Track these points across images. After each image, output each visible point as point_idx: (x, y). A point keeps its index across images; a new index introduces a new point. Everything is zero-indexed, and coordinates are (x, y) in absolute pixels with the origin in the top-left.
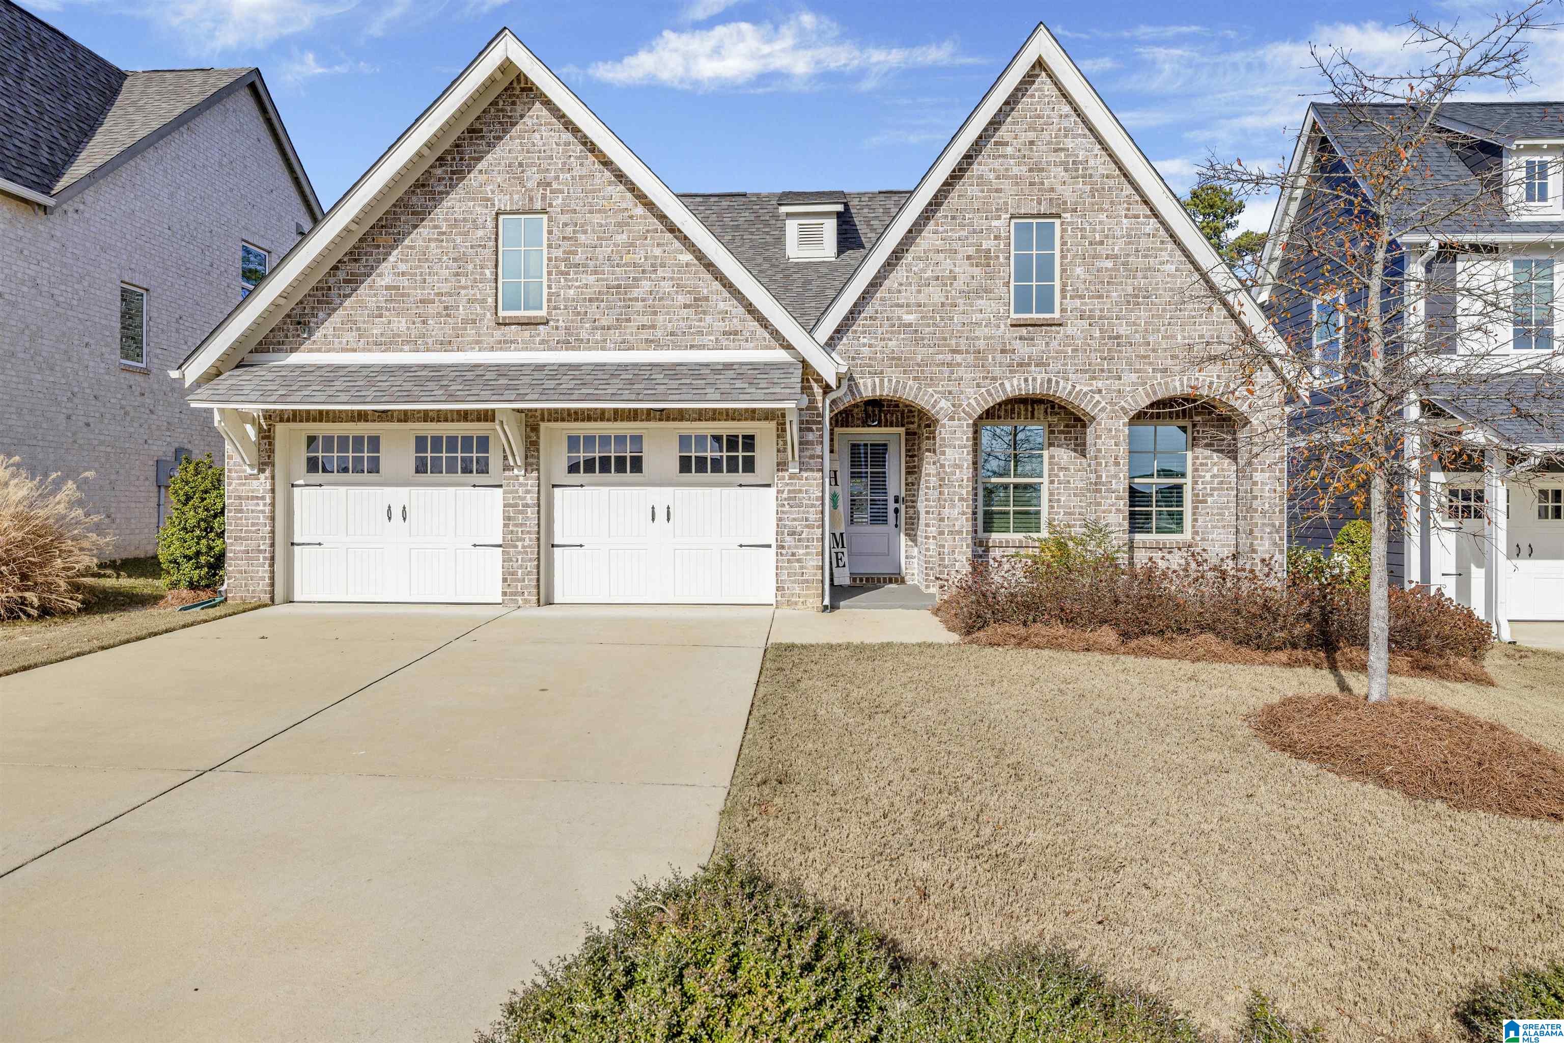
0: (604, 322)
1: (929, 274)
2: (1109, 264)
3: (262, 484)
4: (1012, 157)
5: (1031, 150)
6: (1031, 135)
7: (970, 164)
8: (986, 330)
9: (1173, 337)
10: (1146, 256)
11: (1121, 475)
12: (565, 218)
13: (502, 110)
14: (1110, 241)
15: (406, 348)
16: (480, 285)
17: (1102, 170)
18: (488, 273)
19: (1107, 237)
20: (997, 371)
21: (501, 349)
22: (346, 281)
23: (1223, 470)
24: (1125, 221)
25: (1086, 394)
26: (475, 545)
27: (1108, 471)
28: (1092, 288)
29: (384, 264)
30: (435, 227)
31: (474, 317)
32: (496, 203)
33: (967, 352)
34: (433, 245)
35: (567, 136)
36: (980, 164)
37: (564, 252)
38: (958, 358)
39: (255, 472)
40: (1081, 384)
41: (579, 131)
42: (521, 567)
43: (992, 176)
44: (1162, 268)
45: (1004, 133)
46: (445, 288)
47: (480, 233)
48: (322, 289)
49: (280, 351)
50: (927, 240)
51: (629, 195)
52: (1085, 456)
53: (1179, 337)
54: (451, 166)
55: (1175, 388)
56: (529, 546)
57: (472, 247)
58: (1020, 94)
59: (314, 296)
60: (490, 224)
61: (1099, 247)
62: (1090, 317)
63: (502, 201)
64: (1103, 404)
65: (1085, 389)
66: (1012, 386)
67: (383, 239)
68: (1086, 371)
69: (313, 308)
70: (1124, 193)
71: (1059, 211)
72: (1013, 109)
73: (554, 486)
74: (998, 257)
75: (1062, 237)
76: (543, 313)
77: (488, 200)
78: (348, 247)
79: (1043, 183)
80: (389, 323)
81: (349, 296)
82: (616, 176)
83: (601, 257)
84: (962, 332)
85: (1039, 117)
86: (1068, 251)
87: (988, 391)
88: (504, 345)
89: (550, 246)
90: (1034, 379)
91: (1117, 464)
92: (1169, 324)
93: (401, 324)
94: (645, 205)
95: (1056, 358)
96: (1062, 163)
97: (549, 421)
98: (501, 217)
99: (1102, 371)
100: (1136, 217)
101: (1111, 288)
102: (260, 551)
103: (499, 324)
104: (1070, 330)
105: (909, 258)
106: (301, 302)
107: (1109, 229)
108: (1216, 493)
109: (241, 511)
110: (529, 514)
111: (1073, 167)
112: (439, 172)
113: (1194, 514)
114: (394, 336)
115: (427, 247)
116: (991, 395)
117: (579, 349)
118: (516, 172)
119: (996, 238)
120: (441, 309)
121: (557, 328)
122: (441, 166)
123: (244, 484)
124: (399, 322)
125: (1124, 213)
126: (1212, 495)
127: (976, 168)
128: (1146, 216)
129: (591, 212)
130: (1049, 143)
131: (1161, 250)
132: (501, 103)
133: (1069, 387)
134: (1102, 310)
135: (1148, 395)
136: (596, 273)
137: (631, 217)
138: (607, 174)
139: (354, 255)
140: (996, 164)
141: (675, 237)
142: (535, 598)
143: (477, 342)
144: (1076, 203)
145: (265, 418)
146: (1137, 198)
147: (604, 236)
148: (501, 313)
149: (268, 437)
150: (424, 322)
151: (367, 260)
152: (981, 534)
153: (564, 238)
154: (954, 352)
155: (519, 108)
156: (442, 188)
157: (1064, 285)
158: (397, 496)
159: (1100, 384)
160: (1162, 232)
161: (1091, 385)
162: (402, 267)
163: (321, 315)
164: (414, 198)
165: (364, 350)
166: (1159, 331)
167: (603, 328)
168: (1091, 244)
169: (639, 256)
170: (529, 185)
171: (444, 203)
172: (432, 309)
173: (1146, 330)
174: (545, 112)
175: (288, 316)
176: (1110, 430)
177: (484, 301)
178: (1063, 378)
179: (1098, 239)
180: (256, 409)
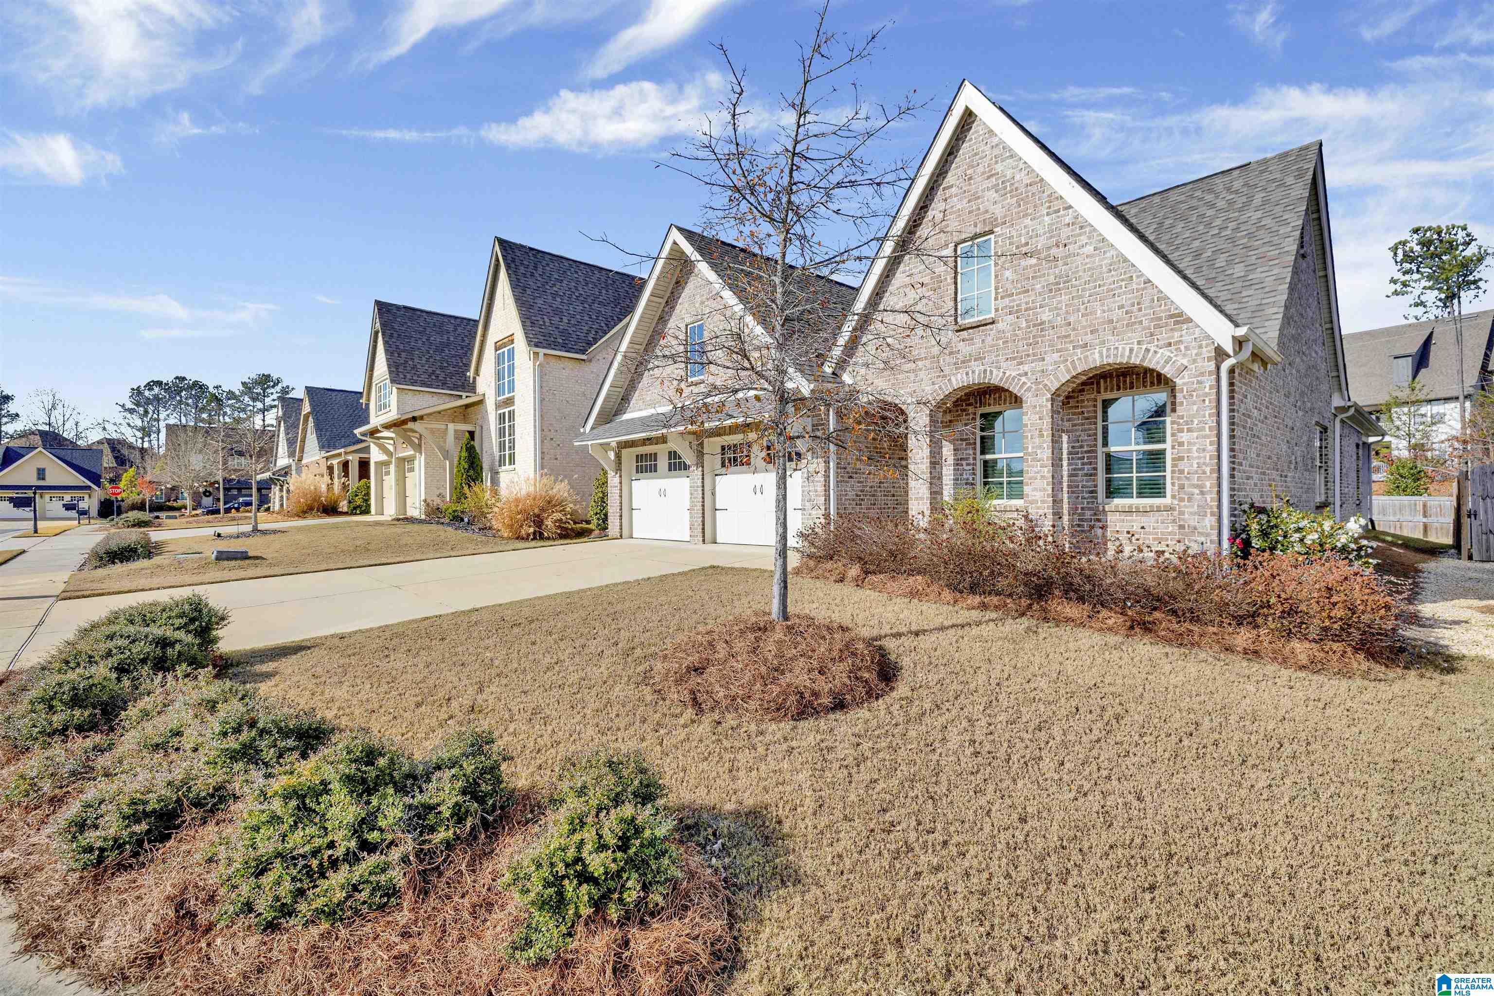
0: (726, 377)
2: (1033, 261)
3: (617, 478)
4: (956, 196)
5: (970, 184)
6: (970, 172)
7: (926, 212)
8: (938, 339)
9: (1094, 313)
10: (1066, 244)
14: (1034, 240)
16: (682, 366)
19: (1031, 237)
20: (947, 370)
24: (1046, 218)
25: (1013, 379)
27: (1034, 443)
28: (1019, 285)
33: (926, 358)
34: (665, 349)
36: (933, 210)
38: (920, 364)
40: (1010, 370)
43: (941, 216)
44: (1081, 251)
45: (950, 178)
49: (620, 414)
53: (1099, 312)
55: (1095, 360)
57: (678, 346)
62: (1016, 312)
64: (1029, 384)
65: (1014, 374)
66: (957, 380)
68: (1014, 359)
70: (1046, 194)
71: (992, 227)
72: (955, 157)
74: (946, 279)
75: (995, 249)
76: (704, 377)
79: (979, 209)
85: (976, 155)
86: (999, 259)
87: (940, 387)
88: (689, 397)
90: (973, 372)
91: (1042, 436)
92: (1089, 302)
95: (993, 351)
96: (994, 187)
99: (1028, 355)
100: (1057, 212)
101: (1035, 281)
104: (1000, 326)
105: (887, 296)
107: (1033, 230)
111: (1003, 186)
116: (942, 389)
119: (945, 264)
120: (668, 382)
121: (708, 384)
123: (613, 479)
125: (1046, 211)
127: (931, 214)
128: (1065, 209)
130: (983, 173)
131: (1080, 235)
134: (1027, 303)
135: (1068, 371)
136: (722, 348)
140: (944, 205)
144: (1005, 216)
148: (689, 380)
149: (619, 456)
157: (996, 289)
159: (1026, 368)
161: (1019, 369)
162: (656, 363)
166: (1078, 310)
168: (1017, 248)
173: (1067, 312)
176: (1035, 407)
177: (682, 375)
178: (996, 367)
179: (1023, 241)
180: (613, 441)
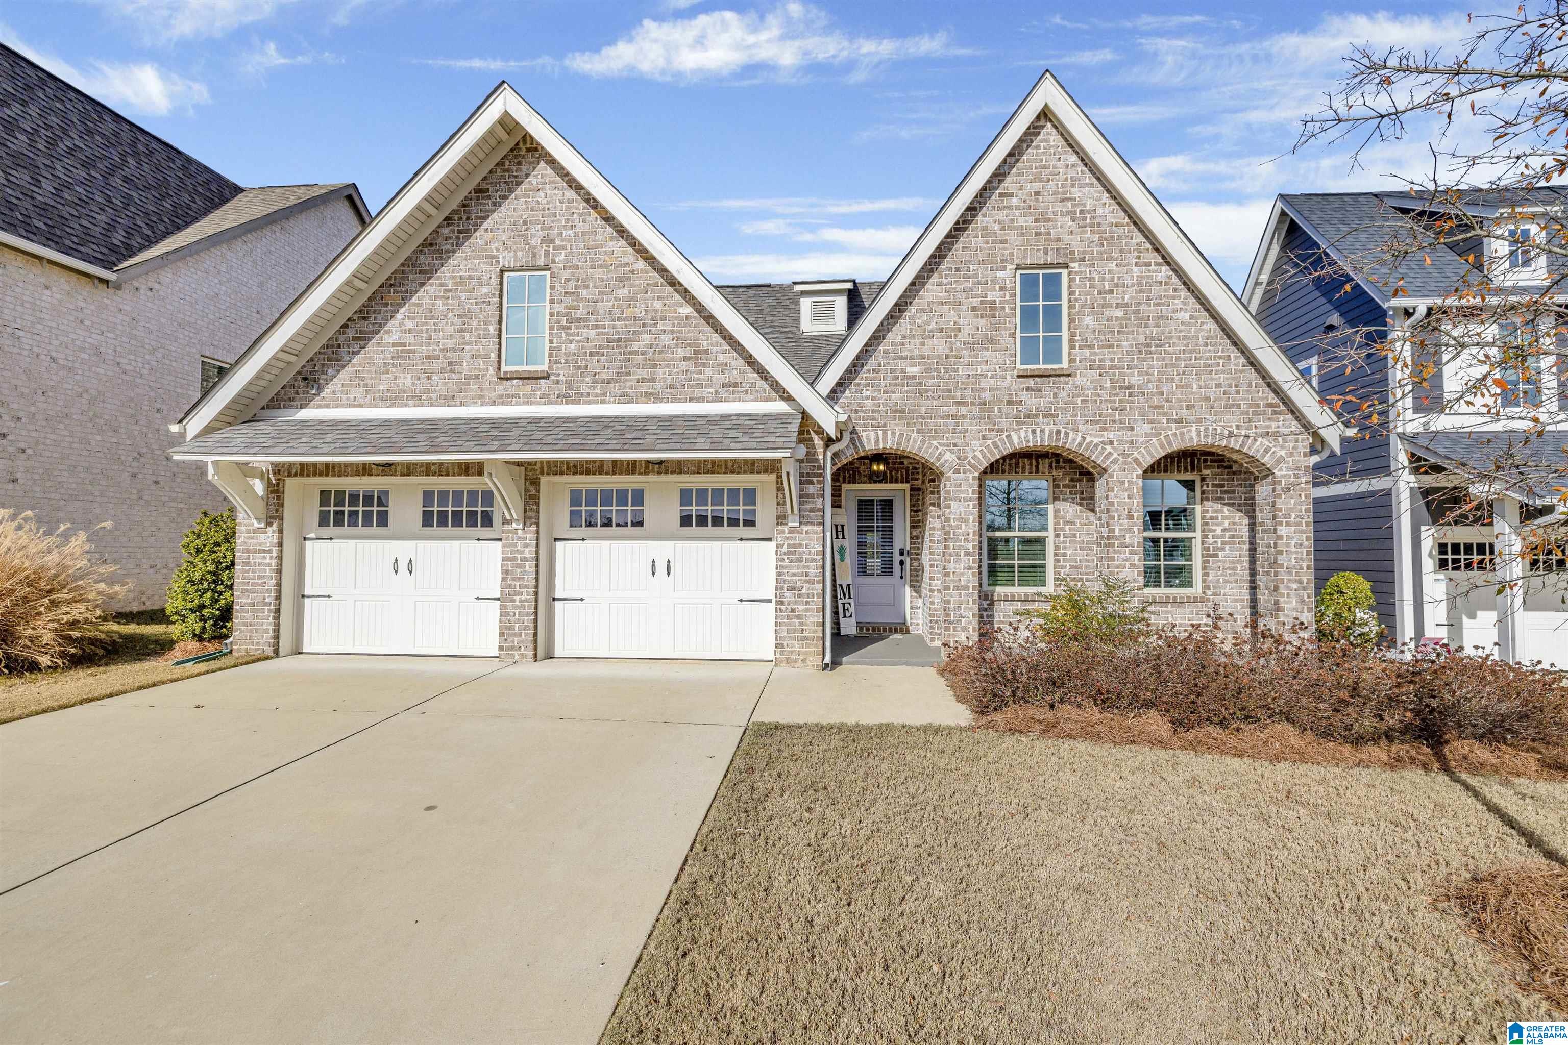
0: (604, 376)
1: (933, 326)
2: (1119, 313)
3: (269, 537)
4: (1018, 208)
5: (1037, 200)
6: (1037, 186)
7: (975, 216)
8: (992, 381)
9: (1189, 386)
10: (1158, 304)
11: (1135, 529)
12: (567, 274)
13: (508, 170)
14: (1120, 290)
15: (411, 403)
16: (484, 341)
17: (1110, 219)
18: (492, 329)
19: (1117, 286)
20: (1004, 423)
21: (503, 403)
22: (355, 339)
23: (1234, 524)
24: (1135, 269)
25: (1096, 446)
26: (478, 599)
27: (1121, 525)
28: (1102, 337)
29: (392, 322)
30: (442, 285)
31: (477, 372)
32: (501, 260)
33: (973, 404)
34: (439, 302)
35: (571, 194)
36: (984, 216)
37: (567, 307)
38: (964, 410)
39: (262, 525)
40: (1091, 435)
41: (582, 188)
42: (518, 621)
43: (997, 227)
44: (1175, 316)
45: (1009, 184)
46: (450, 343)
47: (485, 290)
48: (333, 346)
49: (291, 407)
50: (931, 291)
51: (630, 250)
52: (1093, 511)
53: (1195, 387)
54: (458, 225)
55: (1192, 438)
56: (526, 601)
57: (477, 304)
58: (1025, 146)
59: (324, 353)
60: (495, 281)
61: (1108, 297)
62: (1099, 367)
63: (506, 259)
64: (1115, 455)
65: (1096, 440)
66: (1020, 438)
67: (392, 297)
68: (1097, 422)
69: (323, 365)
70: (1134, 241)
71: (1068, 261)
72: (1017, 161)
73: (556, 540)
74: (1003, 308)
75: (1070, 287)
76: (545, 367)
77: (493, 257)
78: (357, 306)
79: (1049, 233)
80: (396, 378)
81: (358, 353)
82: (618, 232)
83: (602, 311)
84: (968, 384)
85: (1045, 167)
86: (1076, 300)
87: (994, 443)
88: (506, 399)
89: (552, 302)
90: (1042, 431)
91: (1131, 517)
92: (1184, 373)
93: (406, 380)
94: (645, 259)
95: (1065, 409)
96: (1068, 213)
97: (548, 474)
98: (506, 275)
99: (1114, 422)
100: (1148, 265)
101: (1121, 337)
102: (265, 604)
103: (501, 379)
104: (1079, 380)
105: (912, 310)
106: (312, 360)
107: (1119, 278)
108: (1227, 547)
109: (248, 564)
110: (527, 568)
111: (1081, 216)
112: (446, 231)
113: (1204, 568)
114: (401, 391)
115: (433, 305)
116: (997, 447)
117: (579, 402)
118: (521, 229)
119: (1001, 289)
120: (445, 365)
121: (558, 382)
122: (448, 225)
123: (252, 538)
124: (405, 378)
125: (1134, 261)
126: (1223, 549)
127: (981, 220)
128: (1157, 264)
129: (593, 267)
130: (1055, 193)
131: (1174, 298)
132: (507, 163)
133: (1079, 439)
134: (1112, 360)
135: (1162, 446)
136: (596, 327)
137: (632, 272)
138: (609, 230)
139: (363, 313)
140: (1001, 215)
141: (676, 290)
142: (531, 653)
143: (481, 397)
144: (1084, 252)
145: (274, 473)
146: (1148, 246)
147: (605, 290)
148: (504, 368)
149: (277, 491)
150: (429, 378)
151: (375, 318)
152: (985, 588)
153: (566, 293)
154: (959, 403)
155: (524, 168)
156: (449, 247)
157: (1072, 335)
158: (403, 549)
159: (1111, 435)
160: (1175, 280)
161: (1102, 436)
162: (410, 324)
163: (331, 372)
164: (422, 257)
165: (370, 406)
166: (1173, 380)
167: (603, 382)
168: (1100, 293)
169: (639, 310)
170: (533, 242)
171: (451, 261)
172: (436, 365)
173: (1159, 380)
174: (549, 171)
175: (299, 373)
176: (1123, 482)
177: (487, 356)
178: (1073, 429)
179: (1107, 288)
180: (263, 462)
